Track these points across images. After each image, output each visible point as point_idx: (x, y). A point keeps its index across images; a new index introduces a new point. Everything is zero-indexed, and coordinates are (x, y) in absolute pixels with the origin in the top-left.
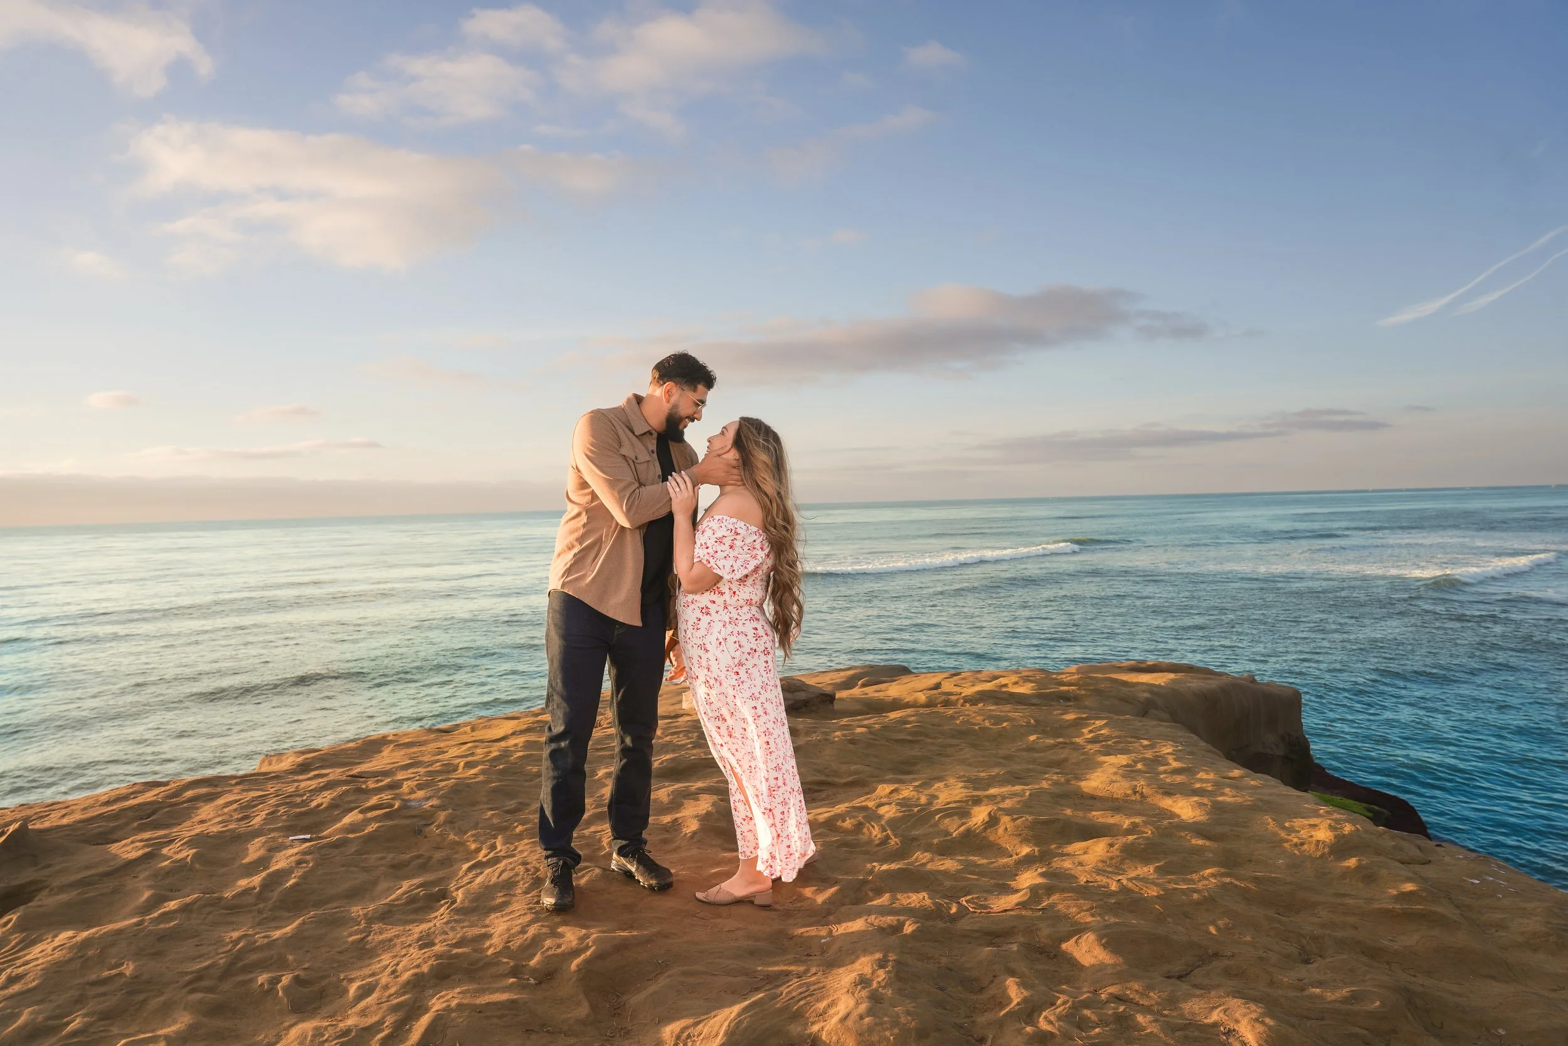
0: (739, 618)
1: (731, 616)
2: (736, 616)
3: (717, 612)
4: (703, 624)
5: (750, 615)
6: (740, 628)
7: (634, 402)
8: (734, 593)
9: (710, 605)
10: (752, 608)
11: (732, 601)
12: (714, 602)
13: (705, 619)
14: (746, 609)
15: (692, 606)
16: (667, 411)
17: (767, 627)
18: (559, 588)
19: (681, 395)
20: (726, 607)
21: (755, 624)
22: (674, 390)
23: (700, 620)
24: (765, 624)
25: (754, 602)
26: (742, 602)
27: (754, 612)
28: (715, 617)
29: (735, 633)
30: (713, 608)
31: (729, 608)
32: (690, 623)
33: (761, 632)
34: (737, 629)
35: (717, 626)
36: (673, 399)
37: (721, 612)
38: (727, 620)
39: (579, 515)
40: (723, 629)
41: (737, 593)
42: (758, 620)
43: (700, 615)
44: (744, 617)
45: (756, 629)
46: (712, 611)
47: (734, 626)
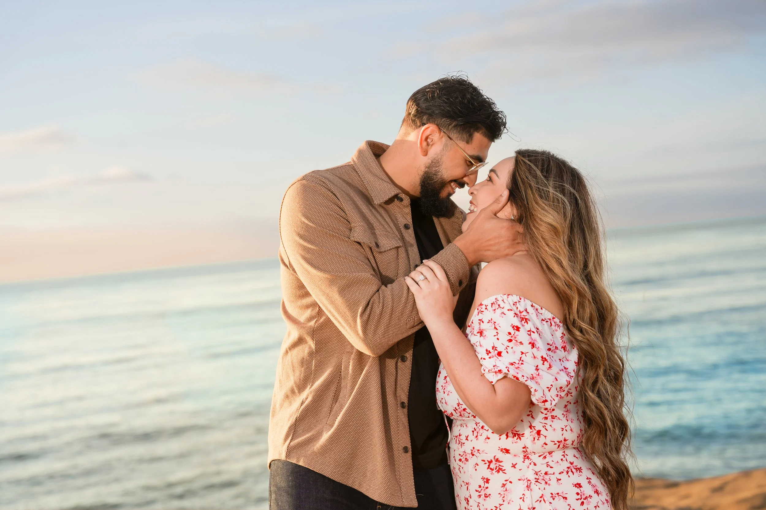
0: (550, 471)
1: (537, 469)
2: (545, 469)
3: (514, 466)
4: (494, 487)
5: (565, 465)
6: (554, 488)
7: (369, 155)
8: (539, 432)
9: (501, 456)
10: (567, 452)
11: (535, 447)
12: (507, 451)
13: (497, 479)
14: (558, 455)
15: (472, 461)
16: (423, 169)
17: (595, 480)
18: (283, 457)
19: (446, 145)
20: (526, 457)
21: (576, 478)
22: (436, 136)
23: (487, 481)
24: (590, 475)
25: (569, 442)
26: (551, 446)
27: (571, 458)
28: (511, 474)
29: (548, 497)
30: (507, 461)
31: (532, 457)
32: (473, 487)
33: (587, 490)
34: (549, 490)
35: (518, 488)
36: (434, 151)
37: (520, 465)
38: (532, 477)
39: (300, 341)
40: (528, 493)
41: (543, 432)
42: (579, 470)
43: (487, 474)
44: (557, 469)
45: (579, 485)
46: (506, 464)
47: (543, 485)
